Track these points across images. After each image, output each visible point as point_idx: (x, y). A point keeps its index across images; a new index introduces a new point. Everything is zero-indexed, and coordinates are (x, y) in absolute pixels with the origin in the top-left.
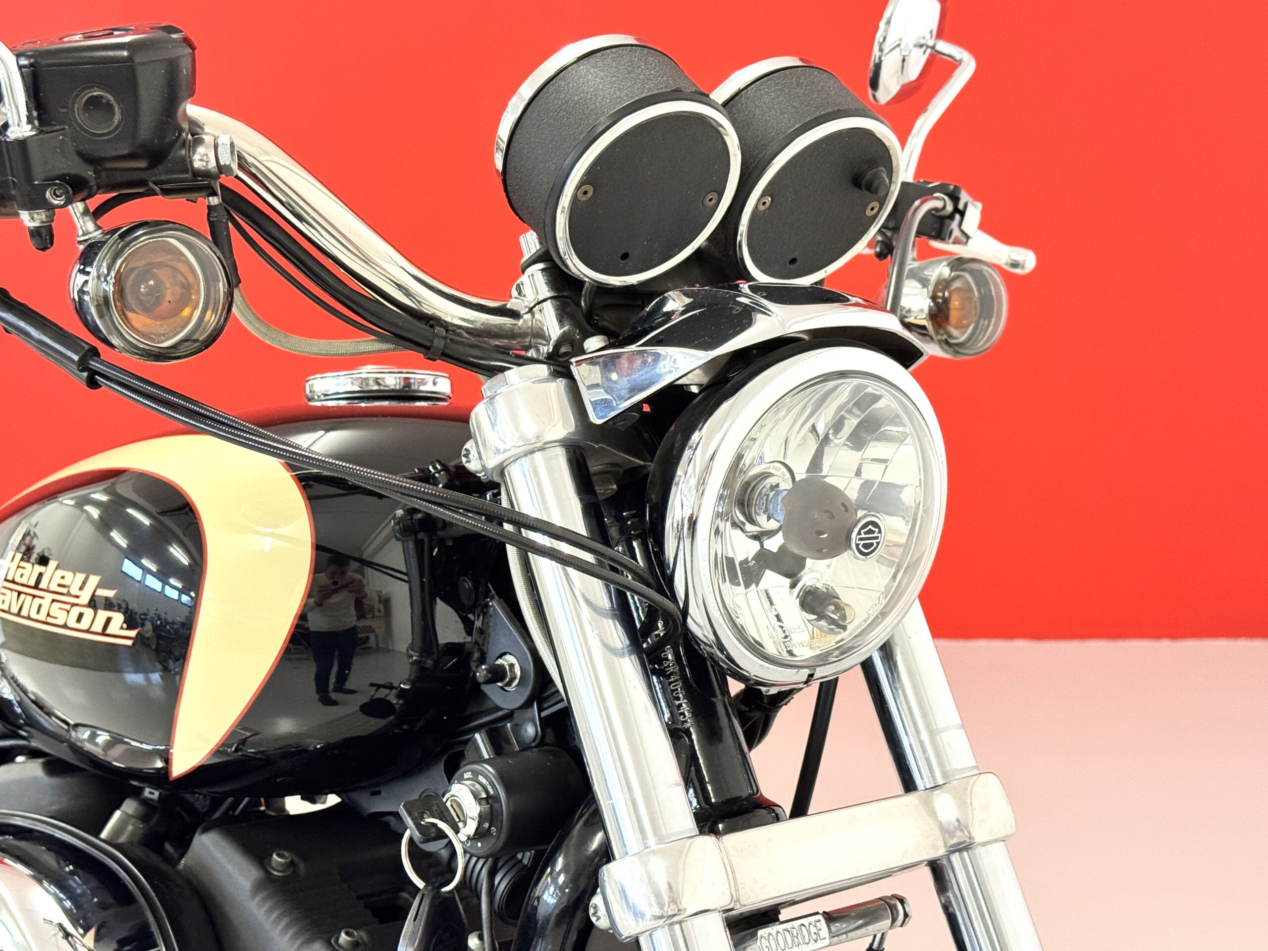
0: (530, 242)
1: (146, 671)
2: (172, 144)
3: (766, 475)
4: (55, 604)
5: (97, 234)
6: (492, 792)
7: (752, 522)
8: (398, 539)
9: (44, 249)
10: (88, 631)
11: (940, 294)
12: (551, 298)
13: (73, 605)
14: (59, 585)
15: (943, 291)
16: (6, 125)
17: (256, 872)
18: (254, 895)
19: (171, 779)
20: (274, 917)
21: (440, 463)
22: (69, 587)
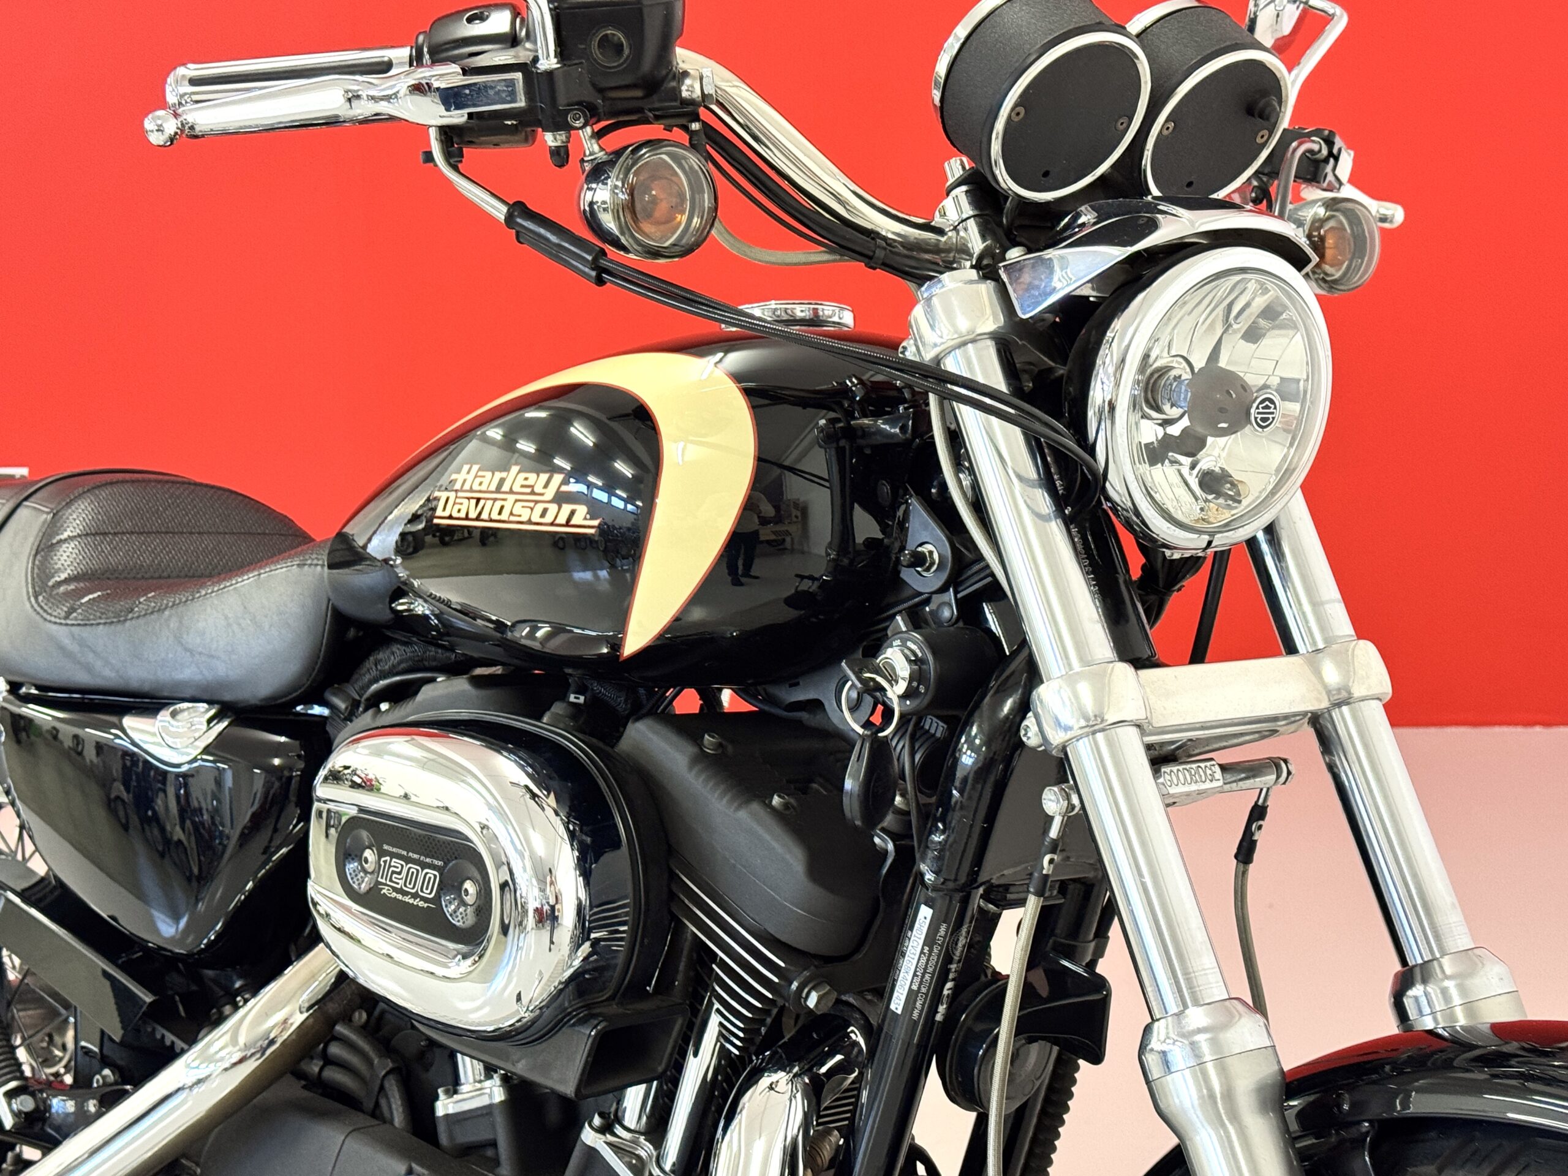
0: (955, 167)
1: (594, 569)
2: (665, 78)
3: (1168, 369)
4: (518, 504)
5: (601, 156)
6: (920, 655)
7: (1158, 409)
8: (821, 447)
9: (561, 166)
10: (552, 524)
11: (1315, 233)
12: (973, 216)
13: (536, 502)
14: (522, 486)
15: (1319, 229)
16: (536, 60)
17: (691, 749)
18: (691, 767)
19: (621, 659)
20: (711, 784)
21: (857, 378)
22: (532, 487)
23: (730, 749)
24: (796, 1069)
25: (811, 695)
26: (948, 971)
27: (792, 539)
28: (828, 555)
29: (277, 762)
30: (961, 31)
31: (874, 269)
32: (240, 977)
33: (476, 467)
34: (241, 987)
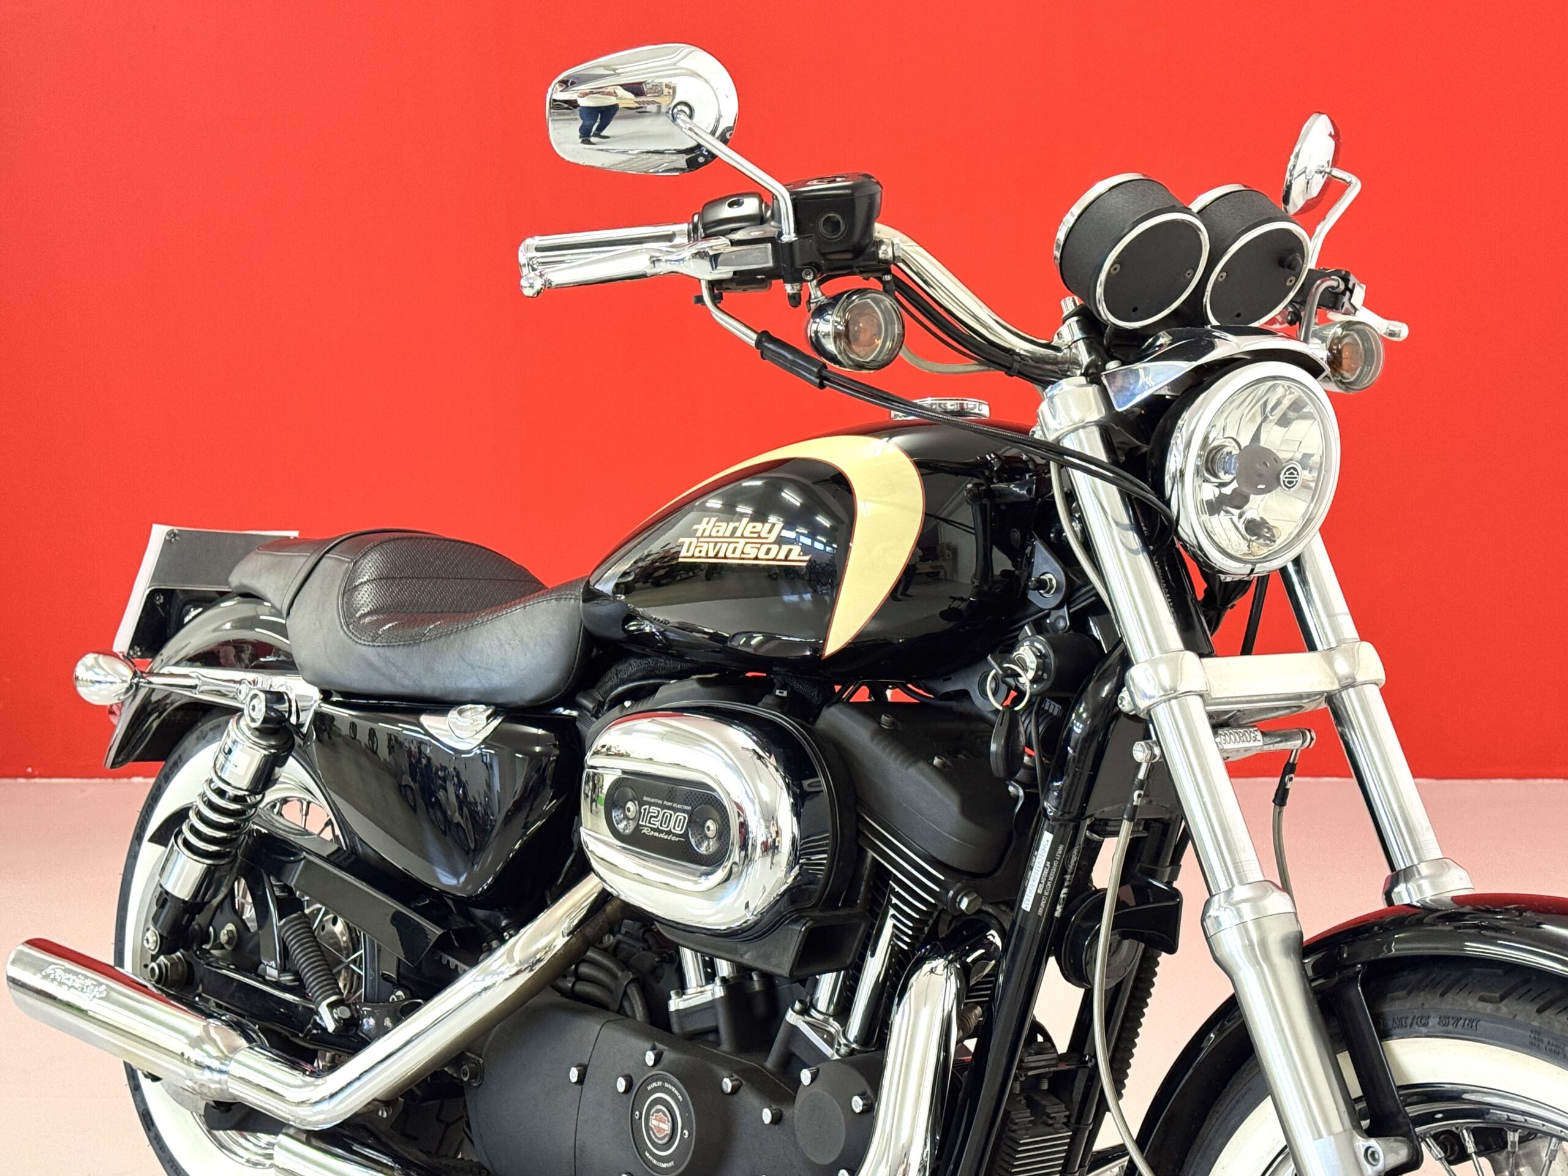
0: (1069, 304)
1: (800, 594)
2: (868, 245)
3: (1222, 447)
4: (748, 545)
5: (823, 299)
6: (1044, 651)
7: (1216, 476)
8: (968, 504)
9: (796, 307)
10: (774, 560)
11: (1335, 347)
12: (1083, 339)
13: (762, 544)
14: (751, 532)
15: (1337, 345)
16: (780, 234)
17: (872, 725)
18: (872, 739)
19: (823, 658)
20: (888, 750)
21: (994, 454)
22: (759, 533)
23: (900, 726)
24: (951, 957)
25: (959, 686)
26: (1064, 880)
27: (945, 572)
28: (973, 583)
29: (538, 749)
30: (1076, 210)
31: (1012, 376)
32: (506, 918)
33: (713, 520)
34: (506, 925)
